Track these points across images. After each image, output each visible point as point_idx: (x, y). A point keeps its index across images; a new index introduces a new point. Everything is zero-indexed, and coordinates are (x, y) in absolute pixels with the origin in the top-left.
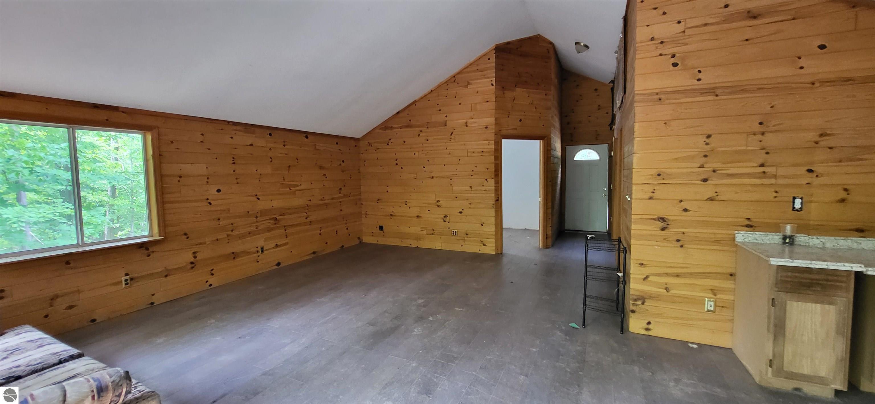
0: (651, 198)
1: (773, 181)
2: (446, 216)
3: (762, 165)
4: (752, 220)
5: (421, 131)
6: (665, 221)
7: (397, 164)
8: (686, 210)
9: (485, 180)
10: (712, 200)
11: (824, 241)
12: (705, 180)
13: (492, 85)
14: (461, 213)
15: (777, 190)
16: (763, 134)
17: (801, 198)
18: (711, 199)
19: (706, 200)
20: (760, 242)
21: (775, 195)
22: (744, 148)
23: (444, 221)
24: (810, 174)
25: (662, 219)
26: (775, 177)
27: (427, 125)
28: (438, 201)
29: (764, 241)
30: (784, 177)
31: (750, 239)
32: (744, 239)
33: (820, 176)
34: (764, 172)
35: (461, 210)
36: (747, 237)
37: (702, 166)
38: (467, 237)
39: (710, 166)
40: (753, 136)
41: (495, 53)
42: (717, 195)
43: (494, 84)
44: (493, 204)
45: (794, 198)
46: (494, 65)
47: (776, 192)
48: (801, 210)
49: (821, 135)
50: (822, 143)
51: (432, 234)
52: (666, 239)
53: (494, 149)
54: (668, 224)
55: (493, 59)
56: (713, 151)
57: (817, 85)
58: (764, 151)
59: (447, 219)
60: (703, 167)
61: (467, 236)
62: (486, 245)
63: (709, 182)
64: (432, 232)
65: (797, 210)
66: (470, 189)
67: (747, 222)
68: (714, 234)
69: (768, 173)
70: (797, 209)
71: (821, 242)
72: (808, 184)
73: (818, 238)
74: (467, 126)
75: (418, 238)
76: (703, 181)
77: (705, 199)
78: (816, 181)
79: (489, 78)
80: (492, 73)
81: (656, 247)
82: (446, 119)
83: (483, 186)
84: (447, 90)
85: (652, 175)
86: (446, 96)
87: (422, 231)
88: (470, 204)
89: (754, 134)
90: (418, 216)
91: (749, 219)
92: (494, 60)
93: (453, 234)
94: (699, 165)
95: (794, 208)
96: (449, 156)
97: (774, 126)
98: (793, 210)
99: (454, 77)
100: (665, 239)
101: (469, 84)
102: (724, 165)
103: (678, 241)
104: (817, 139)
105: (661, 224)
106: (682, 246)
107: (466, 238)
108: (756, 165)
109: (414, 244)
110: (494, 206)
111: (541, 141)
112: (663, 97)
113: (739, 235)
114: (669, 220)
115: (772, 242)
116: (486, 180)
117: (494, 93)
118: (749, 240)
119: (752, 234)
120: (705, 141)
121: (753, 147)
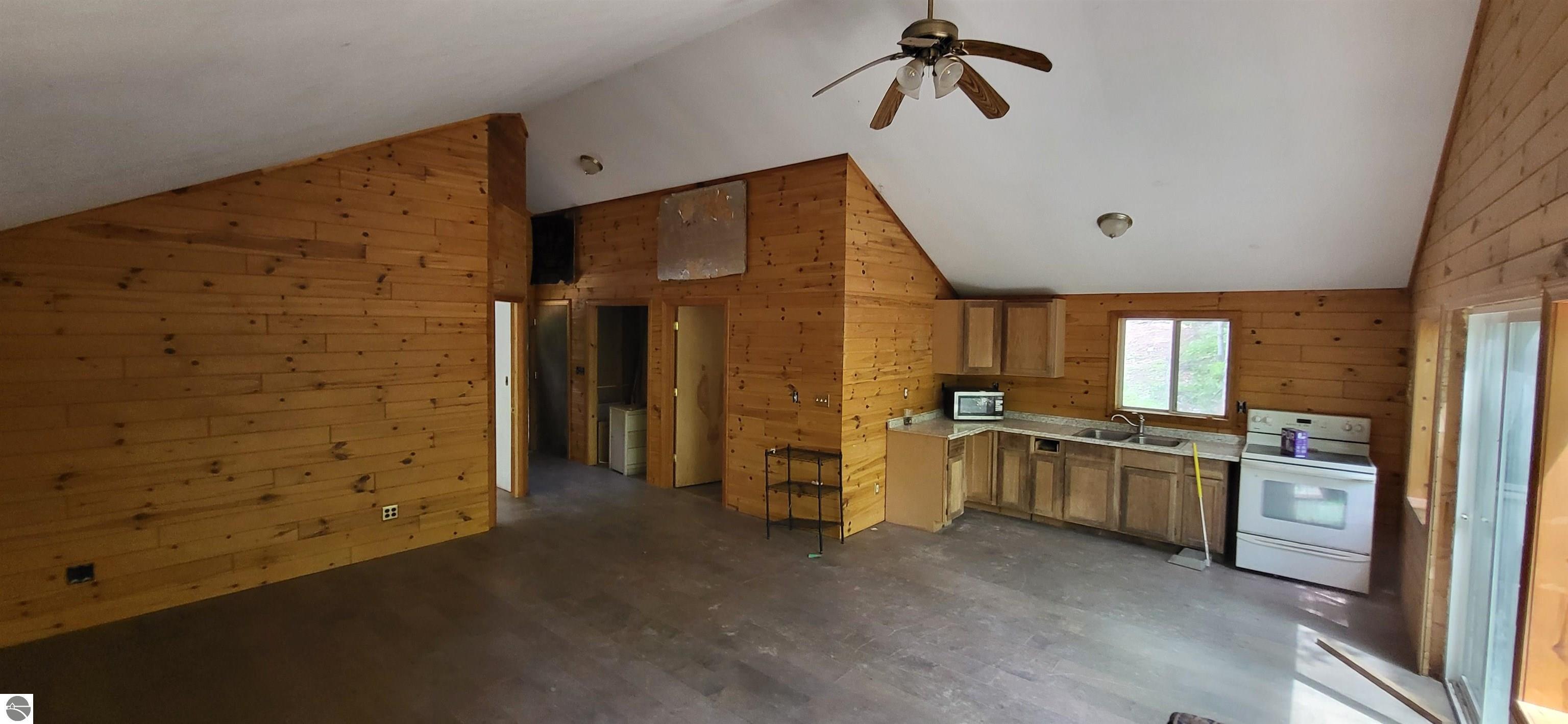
1: (898, 377)
2: (364, 479)
3: (895, 365)
4: (892, 408)
5: (278, 260)
6: (858, 419)
7: (170, 351)
8: (867, 408)
9: (467, 383)
10: (878, 395)
11: (916, 418)
13: (482, 191)
14: (407, 462)
15: (899, 384)
16: (896, 339)
17: (907, 389)
21: (899, 387)
22: (889, 350)
23: (360, 491)
24: (909, 370)
26: (898, 373)
27: (300, 247)
28: (340, 445)
29: (898, 424)
30: (902, 373)
31: (894, 425)
33: (912, 371)
34: (895, 370)
35: (407, 456)
38: (425, 513)
39: (877, 366)
40: (892, 341)
41: (486, 130)
42: (880, 391)
43: (487, 192)
44: (485, 431)
46: (485, 151)
48: (907, 398)
50: (912, 348)
51: (321, 534)
53: (485, 320)
54: (860, 422)
55: (484, 138)
56: (878, 352)
57: (911, 305)
58: (896, 353)
59: (369, 485)
61: (425, 511)
62: (470, 519)
63: (877, 379)
64: (321, 528)
66: (432, 405)
68: (879, 425)
72: (909, 377)
74: (423, 266)
75: (266, 559)
76: (874, 379)
77: (875, 396)
78: (911, 375)
79: (474, 174)
80: (482, 169)
81: (854, 446)
82: (366, 240)
83: (464, 395)
84: (369, 170)
86: (365, 186)
87: (281, 534)
88: (432, 438)
89: (893, 339)
90: (266, 498)
91: (890, 409)
92: (486, 143)
93: (387, 516)
94: (873, 365)
95: (905, 396)
96: (376, 331)
97: (899, 333)
98: (904, 398)
99: (389, 145)
100: (858, 436)
101: (427, 173)
102: (882, 365)
103: (864, 436)
104: (911, 344)
105: (856, 423)
106: (865, 441)
107: (421, 517)
109: (249, 579)
110: (487, 435)
111: (516, 305)
113: (890, 422)
114: (860, 417)
115: (901, 425)
116: (470, 383)
117: (486, 208)
119: (894, 421)
120: (875, 344)
121: (892, 350)
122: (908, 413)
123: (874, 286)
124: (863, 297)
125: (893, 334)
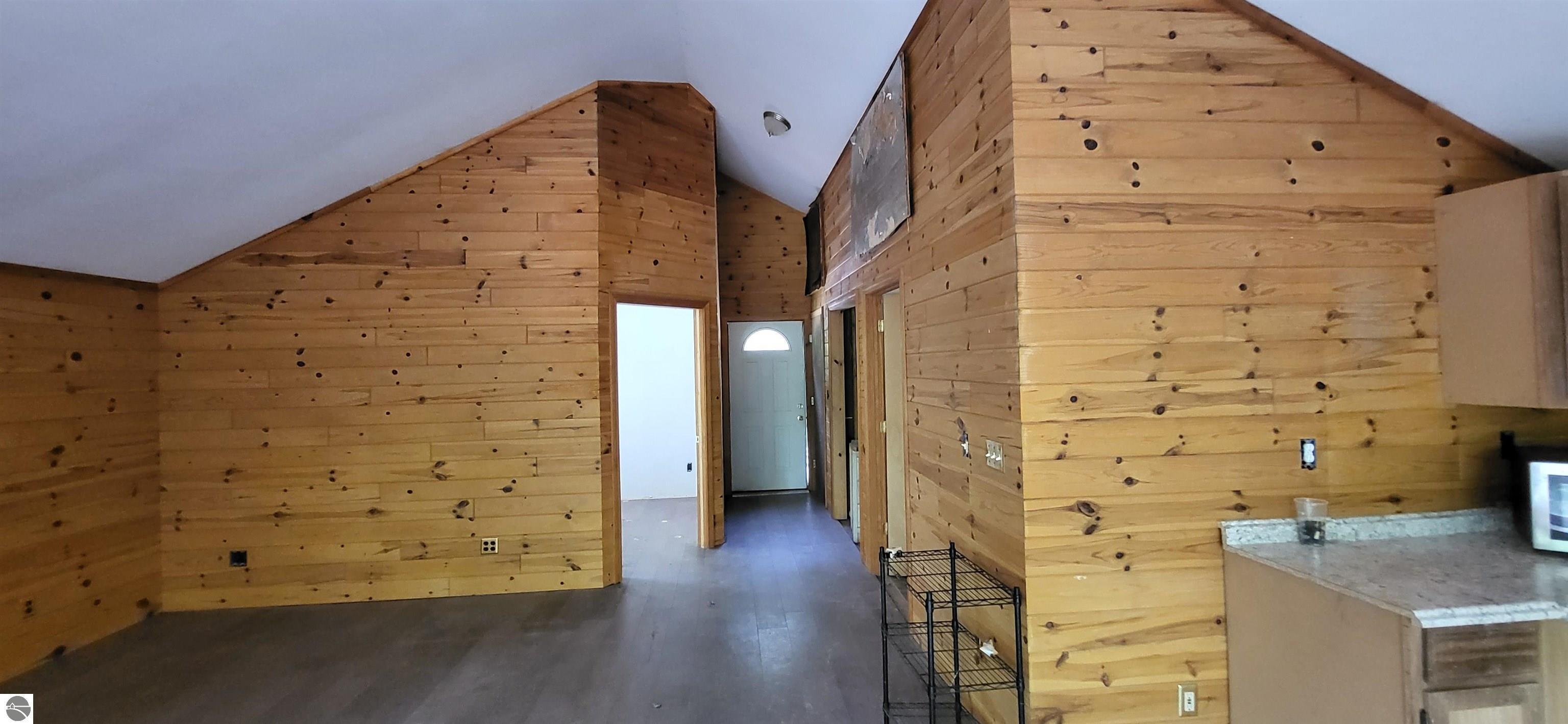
0: (1060, 457)
1: (1269, 408)
2: (463, 504)
3: (1251, 376)
4: (1243, 493)
5: (386, 273)
6: (1093, 511)
7: (301, 364)
8: (1129, 481)
9: (575, 402)
10: (1175, 454)
11: (1355, 526)
12: (1160, 410)
13: (592, 173)
14: (507, 490)
15: (1277, 427)
16: (1247, 310)
17: (1313, 442)
18: (1173, 453)
19: (1165, 455)
20: (1264, 542)
21: (1274, 436)
22: (1219, 338)
23: (459, 517)
24: (1321, 392)
25: (1086, 507)
26: (1271, 399)
27: (405, 258)
28: (439, 464)
29: (1271, 539)
30: (1286, 399)
31: (1249, 538)
32: (1240, 539)
33: (1334, 396)
34: (1255, 390)
35: (508, 483)
36: (1244, 533)
37: (1152, 379)
38: (527, 553)
39: (1167, 378)
40: (1232, 313)
41: (596, 101)
42: (1184, 443)
43: (597, 173)
44: (598, 462)
45: (1303, 442)
46: (595, 126)
47: (1276, 431)
48: (1315, 467)
49: (1330, 316)
50: (1332, 332)
51: (421, 557)
52: (1097, 555)
53: (597, 327)
54: (1098, 519)
55: (592, 113)
56: (1168, 343)
57: (1317, 217)
58: (1251, 346)
59: (467, 511)
60: (1155, 380)
61: (526, 550)
62: (579, 569)
63: (1167, 413)
64: (420, 551)
65: (1309, 467)
66: (535, 427)
67: (1237, 500)
68: (1183, 531)
69: (1261, 392)
70: (1308, 464)
71: (1353, 529)
72: (1320, 412)
73: (1345, 523)
74: (524, 267)
75: (372, 574)
76: (1156, 411)
77: (1163, 454)
78: (1333, 407)
79: (581, 155)
80: (591, 145)
81: (1079, 577)
82: (466, 245)
83: (571, 417)
84: (468, 170)
85: (1060, 400)
86: (465, 188)
87: (386, 551)
88: (535, 465)
89: (1234, 310)
90: (373, 512)
91: (1238, 493)
92: (595, 116)
93: (486, 549)
94: (1146, 376)
95: (1304, 463)
96: (475, 342)
97: (1262, 293)
98: (1303, 467)
99: (488, 140)
100: (1094, 555)
101: (528, 163)
102: (1190, 376)
103: (1120, 556)
104: (1324, 322)
105: (1084, 520)
106: (1127, 569)
107: (523, 557)
108: (1241, 375)
109: (359, 592)
110: (599, 466)
111: (698, 311)
112: (1071, 215)
113: (1231, 530)
114: (1100, 508)
115: (1284, 540)
116: (578, 402)
117: (596, 192)
118: (1249, 541)
119: (1251, 526)
120: (1154, 322)
121: (1235, 336)
122: (1309, 510)
123: (1138, 176)
124: (1092, 206)
125: (1237, 296)
